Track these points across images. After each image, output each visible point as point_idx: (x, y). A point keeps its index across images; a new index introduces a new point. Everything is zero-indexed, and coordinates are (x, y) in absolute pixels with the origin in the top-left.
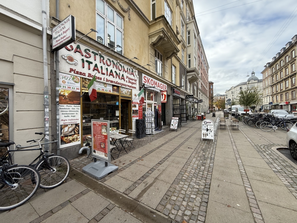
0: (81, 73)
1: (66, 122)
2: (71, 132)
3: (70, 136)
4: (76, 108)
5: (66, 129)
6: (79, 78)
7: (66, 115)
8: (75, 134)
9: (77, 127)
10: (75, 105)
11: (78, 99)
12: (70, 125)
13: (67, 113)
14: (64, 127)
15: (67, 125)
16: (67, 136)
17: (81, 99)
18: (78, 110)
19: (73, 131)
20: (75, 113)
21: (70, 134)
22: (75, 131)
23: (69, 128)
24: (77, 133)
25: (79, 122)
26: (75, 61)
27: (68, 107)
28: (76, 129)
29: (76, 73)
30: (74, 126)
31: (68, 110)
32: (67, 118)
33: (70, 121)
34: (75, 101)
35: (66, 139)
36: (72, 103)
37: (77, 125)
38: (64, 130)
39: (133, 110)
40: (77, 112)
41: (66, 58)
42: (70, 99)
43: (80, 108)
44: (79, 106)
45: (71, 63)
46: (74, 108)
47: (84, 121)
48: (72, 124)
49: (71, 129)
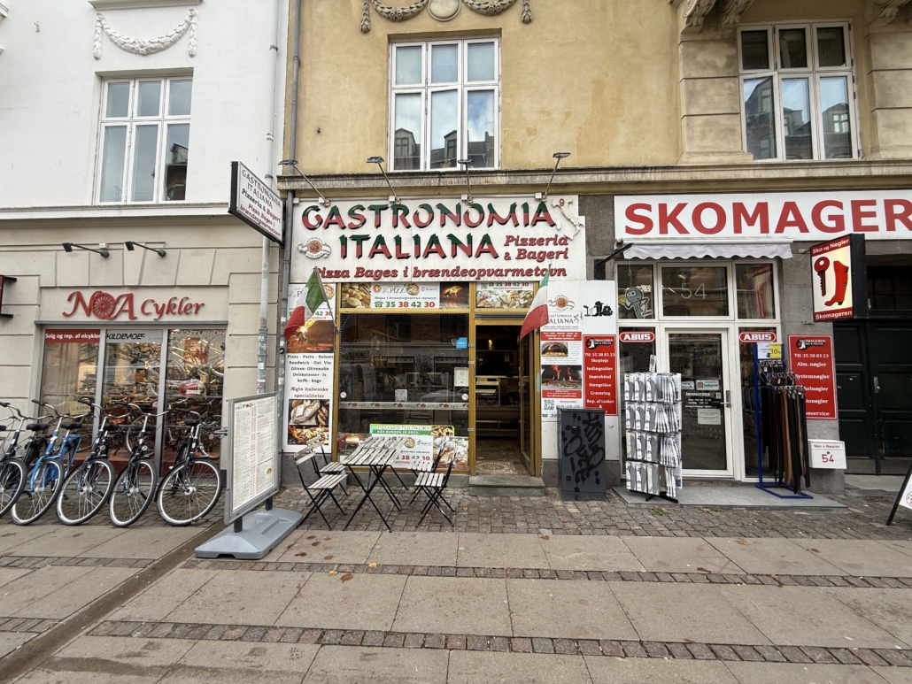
0: (338, 274)
1: (299, 393)
2: (310, 418)
3: (307, 427)
4: (322, 360)
5: (300, 410)
6: (334, 286)
7: (301, 378)
8: (317, 426)
9: (324, 409)
10: (322, 354)
11: (330, 339)
12: (309, 402)
13: (304, 372)
14: (296, 406)
15: (301, 402)
16: (301, 427)
17: (338, 337)
18: (327, 366)
19: (314, 418)
20: (321, 372)
21: (308, 423)
22: (318, 418)
23: (305, 409)
24: (324, 423)
25: (329, 396)
26: (324, 248)
27: (305, 360)
28: (321, 414)
29: (327, 277)
30: (317, 405)
31: (306, 366)
32: (303, 385)
33: (308, 393)
34: (321, 345)
35: (298, 434)
36: (315, 350)
37: (323, 403)
38: (295, 412)
39: (547, 367)
40: (325, 372)
41: (305, 249)
42: (312, 339)
43: (332, 360)
44: (330, 357)
45: (315, 255)
46: (318, 360)
47: (344, 395)
48: (312, 401)
49: (309, 412)
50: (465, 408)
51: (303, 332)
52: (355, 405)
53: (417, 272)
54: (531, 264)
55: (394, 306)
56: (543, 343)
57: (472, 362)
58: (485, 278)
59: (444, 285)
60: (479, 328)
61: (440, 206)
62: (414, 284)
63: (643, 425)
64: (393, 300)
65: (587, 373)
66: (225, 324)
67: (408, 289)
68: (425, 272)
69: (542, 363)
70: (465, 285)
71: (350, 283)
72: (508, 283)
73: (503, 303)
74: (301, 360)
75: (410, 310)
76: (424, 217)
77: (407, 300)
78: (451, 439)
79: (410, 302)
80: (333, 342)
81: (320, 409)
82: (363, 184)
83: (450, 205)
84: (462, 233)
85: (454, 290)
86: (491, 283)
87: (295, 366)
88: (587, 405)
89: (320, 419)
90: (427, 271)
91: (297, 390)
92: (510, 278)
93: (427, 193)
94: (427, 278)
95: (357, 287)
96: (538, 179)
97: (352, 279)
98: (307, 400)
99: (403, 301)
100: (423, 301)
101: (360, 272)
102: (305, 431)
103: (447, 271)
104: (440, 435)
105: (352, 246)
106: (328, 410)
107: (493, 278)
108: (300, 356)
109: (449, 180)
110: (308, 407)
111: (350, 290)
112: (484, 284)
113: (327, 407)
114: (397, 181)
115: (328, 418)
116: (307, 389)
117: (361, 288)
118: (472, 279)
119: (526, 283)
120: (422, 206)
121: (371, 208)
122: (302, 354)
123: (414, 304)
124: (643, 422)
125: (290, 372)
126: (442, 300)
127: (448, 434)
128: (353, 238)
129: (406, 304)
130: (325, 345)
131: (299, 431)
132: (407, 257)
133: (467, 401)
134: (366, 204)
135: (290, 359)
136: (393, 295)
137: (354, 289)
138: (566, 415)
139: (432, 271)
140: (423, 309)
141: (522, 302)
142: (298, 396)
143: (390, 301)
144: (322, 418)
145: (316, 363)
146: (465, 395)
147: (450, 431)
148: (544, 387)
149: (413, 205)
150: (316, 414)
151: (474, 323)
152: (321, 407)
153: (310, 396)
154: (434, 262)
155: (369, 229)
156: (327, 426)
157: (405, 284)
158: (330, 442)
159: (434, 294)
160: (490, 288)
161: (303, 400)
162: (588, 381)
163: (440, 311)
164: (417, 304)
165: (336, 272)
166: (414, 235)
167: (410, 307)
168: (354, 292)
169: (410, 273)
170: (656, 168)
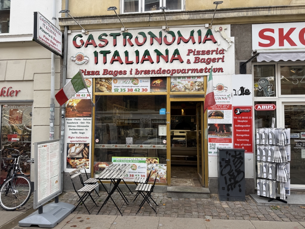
0: (93, 73)
1: (73, 140)
2: (78, 154)
3: (77, 159)
4: (85, 121)
5: (73, 149)
6: (91, 80)
7: (74, 131)
8: (83, 158)
9: (86, 149)
10: (85, 118)
11: (89, 110)
12: (78, 144)
13: (75, 128)
14: (71, 146)
15: (74, 145)
16: (74, 159)
17: (94, 108)
18: (88, 125)
19: (81, 154)
20: (84, 128)
21: (77, 157)
22: (83, 154)
23: (76, 148)
24: (86, 156)
25: (89, 141)
26: (85, 58)
27: (76, 121)
28: (85, 151)
29: (87, 75)
30: (82, 146)
31: (76, 125)
32: (75, 135)
33: (78, 140)
34: (84, 113)
35: (72, 163)
36: (81, 116)
37: (86, 145)
38: (70, 150)
39: (211, 125)
40: (87, 128)
41: (74, 59)
42: (79, 110)
43: (91, 121)
44: (90, 120)
45: (80, 62)
46: (83, 121)
47: (97, 141)
48: (80, 144)
49: (78, 150)
50: (165, 148)
51: (75, 106)
52: (104, 146)
53: (137, 72)
54: (202, 66)
55: (125, 91)
56: (209, 111)
57: (168, 122)
58: (176, 75)
59: (153, 79)
60: (172, 103)
61: (150, 33)
62: (135, 78)
63: (267, 158)
64: (124, 88)
65: (235, 128)
66: (31, 102)
67: (132, 82)
68: (142, 71)
69: (208, 123)
70: (164, 78)
71: (100, 78)
72: (189, 77)
73: (186, 89)
74: (74, 121)
75: (134, 93)
76: (141, 40)
77: (132, 88)
78: (157, 165)
79: (134, 89)
80: (91, 111)
81: (84, 148)
82: (106, 21)
83: (156, 32)
84: (162, 49)
85: (158, 82)
86: (179, 77)
87: (70, 125)
88: (235, 146)
89: (84, 154)
90: (143, 71)
91: (71, 138)
92: (190, 74)
93: (142, 26)
94: (143, 75)
95: (104, 80)
96: (207, 16)
97: (101, 76)
98: (77, 144)
99: (130, 88)
100: (141, 89)
101: (106, 72)
102: (76, 161)
103: (154, 71)
104: (151, 163)
105: (101, 57)
106: (89, 149)
107: (181, 75)
108: (73, 119)
109: (155, 17)
110: (78, 147)
111: (100, 82)
112: (175, 78)
113: (88, 147)
114: (126, 19)
115: (88, 153)
116: (77, 137)
117: (107, 81)
118: (168, 75)
119: (199, 77)
120: (140, 33)
121: (111, 35)
122: (74, 118)
123: (136, 90)
124: (267, 156)
125: (67, 128)
126: (152, 87)
127: (155, 162)
128: (102, 52)
129: (132, 90)
130: (87, 113)
131: (73, 161)
132: (132, 63)
133: (166, 144)
134: (108, 33)
135: (67, 121)
136: (124, 85)
137: (102, 81)
138: (222, 152)
139: (146, 71)
140: (141, 93)
141: (197, 88)
142: (72, 141)
143: (123, 88)
144: (85, 153)
145: (82, 123)
146: (165, 140)
147: (156, 160)
148: (210, 136)
149: (134, 33)
150: (82, 151)
151: (169, 100)
152: (85, 147)
153: (79, 141)
154: (147, 66)
155: (110, 47)
156: (88, 158)
157: (131, 78)
158: (90, 167)
159: (147, 84)
160: (178, 80)
161: (75, 144)
162: (235, 133)
163: (150, 94)
164: (138, 90)
165: (92, 72)
166: (135, 50)
167: (134, 91)
168: (103, 83)
169: (134, 72)
170: (277, 7)
